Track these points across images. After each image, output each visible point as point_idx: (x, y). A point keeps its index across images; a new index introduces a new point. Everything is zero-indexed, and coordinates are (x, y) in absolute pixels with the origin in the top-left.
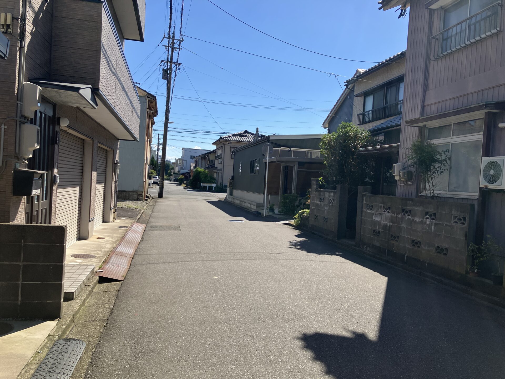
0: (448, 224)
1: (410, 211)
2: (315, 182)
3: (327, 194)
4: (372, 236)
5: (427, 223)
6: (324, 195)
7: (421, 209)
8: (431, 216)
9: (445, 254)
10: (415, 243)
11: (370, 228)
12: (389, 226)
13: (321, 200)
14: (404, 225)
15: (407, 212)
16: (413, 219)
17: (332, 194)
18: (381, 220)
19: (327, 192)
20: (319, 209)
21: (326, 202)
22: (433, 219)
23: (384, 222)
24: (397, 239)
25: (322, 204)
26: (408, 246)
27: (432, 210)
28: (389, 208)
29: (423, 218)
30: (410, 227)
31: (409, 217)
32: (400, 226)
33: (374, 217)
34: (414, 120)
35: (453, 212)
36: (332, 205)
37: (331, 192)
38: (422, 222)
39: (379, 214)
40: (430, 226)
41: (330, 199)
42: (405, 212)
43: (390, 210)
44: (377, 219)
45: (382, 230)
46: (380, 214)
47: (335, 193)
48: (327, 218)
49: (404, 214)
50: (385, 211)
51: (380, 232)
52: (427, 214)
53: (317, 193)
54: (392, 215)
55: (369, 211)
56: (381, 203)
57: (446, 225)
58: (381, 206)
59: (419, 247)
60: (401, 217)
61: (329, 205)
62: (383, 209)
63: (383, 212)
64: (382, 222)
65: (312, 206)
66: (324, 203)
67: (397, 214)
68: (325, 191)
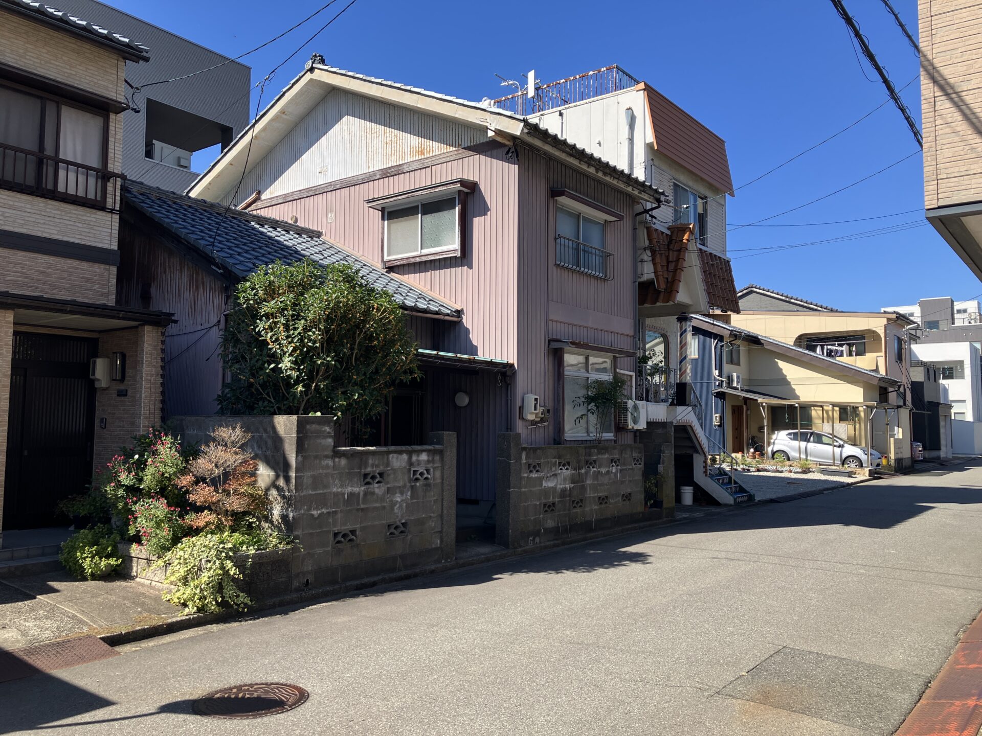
0: (630, 467)
1: (595, 461)
3: (398, 460)
5: (613, 471)
6: (387, 465)
7: (606, 456)
8: (615, 462)
9: (629, 500)
10: (602, 500)
11: (538, 503)
12: (570, 489)
13: (368, 480)
14: (589, 482)
15: (591, 464)
16: (599, 471)
17: (423, 457)
18: (556, 485)
19: (399, 452)
20: (361, 509)
21: (398, 480)
22: (618, 466)
23: (562, 486)
24: (580, 504)
26: (596, 507)
27: (617, 456)
28: (568, 463)
29: (609, 467)
30: (596, 482)
31: (595, 469)
32: (584, 485)
33: (544, 482)
35: (633, 455)
36: (427, 485)
37: (418, 452)
38: (608, 471)
39: (553, 475)
40: (615, 474)
41: (414, 469)
42: (589, 463)
43: (569, 465)
44: (550, 484)
45: (559, 500)
46: (555, 475)
47: (435, 453)
48: (404, 523)
49: (588, 467)
50: (561, 469)
51: (557, 503)
52: (612, 461)
53: (343, 461)
54: (573, 472)
55: (534, 475)
56: (554, 458)
57: (629, 469)
58: (556, 462)
59: (606, 503)
60: (585, 472)
61: (412, 487)
62: (559, 467)
63: (559, 471)
65: (309, 509)
66: (389, 486)
67: (580, 469)
68: (389, 452)
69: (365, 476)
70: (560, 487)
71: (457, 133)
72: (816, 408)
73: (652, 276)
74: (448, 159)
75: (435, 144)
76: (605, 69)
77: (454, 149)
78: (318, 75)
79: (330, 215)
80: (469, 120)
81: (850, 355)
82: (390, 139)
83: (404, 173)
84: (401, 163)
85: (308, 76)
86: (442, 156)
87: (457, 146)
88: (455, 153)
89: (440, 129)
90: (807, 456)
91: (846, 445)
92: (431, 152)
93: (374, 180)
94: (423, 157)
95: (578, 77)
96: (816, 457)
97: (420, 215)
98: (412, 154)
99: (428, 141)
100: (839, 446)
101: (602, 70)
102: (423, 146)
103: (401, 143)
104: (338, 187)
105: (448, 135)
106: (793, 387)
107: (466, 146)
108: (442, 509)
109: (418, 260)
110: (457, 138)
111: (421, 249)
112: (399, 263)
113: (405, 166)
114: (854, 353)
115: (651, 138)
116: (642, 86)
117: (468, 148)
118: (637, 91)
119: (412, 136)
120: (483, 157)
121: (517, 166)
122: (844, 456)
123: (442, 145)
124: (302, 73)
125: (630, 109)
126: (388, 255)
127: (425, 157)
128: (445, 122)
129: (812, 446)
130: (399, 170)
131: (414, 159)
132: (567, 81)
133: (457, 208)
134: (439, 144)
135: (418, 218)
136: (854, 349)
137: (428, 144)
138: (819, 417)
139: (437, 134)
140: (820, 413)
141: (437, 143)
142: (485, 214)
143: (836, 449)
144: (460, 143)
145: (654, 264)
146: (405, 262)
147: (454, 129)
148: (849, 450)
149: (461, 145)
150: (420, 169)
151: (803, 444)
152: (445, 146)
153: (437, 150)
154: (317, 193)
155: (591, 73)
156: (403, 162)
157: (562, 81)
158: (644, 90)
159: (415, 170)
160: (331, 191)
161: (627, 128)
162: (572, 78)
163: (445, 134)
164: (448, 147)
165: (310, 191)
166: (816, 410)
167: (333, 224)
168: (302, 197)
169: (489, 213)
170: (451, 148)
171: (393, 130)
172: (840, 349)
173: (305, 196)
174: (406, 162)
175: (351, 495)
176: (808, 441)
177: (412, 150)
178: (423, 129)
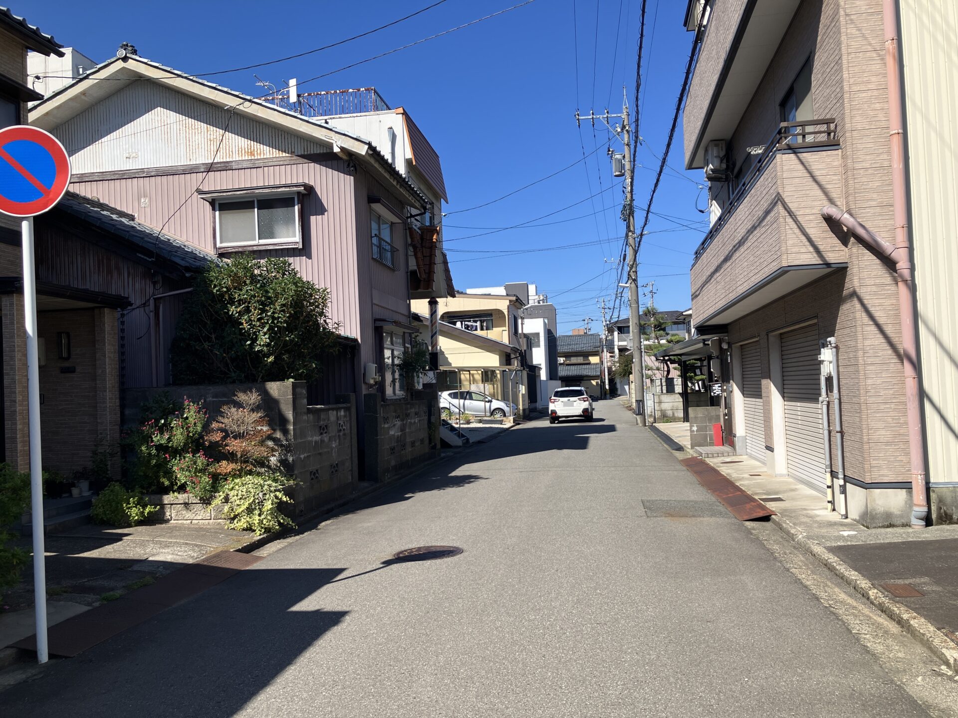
3: (332, 415)
6: (329, 420)
7: (413, 410)
10: (413, 444)
11: (388, 447)
12: (400, 436)
13: (322, 431)
24: (404, 447)
26: (410, 450)
28: (399, 416)
30: (410, 431)
31: (408, 421)
32: (405, 433)
33: (390, 431)
35: (424, 409)
36: (344, 434)
37: (340, 409)
40: (417, 424)
42: (407, 416)
45: (396, 444)
46: (394, 426)
47: (347, 409)
54: (401, 423)
55: (386, 426)
56: (393, 412)
58: (394, 415)
60: (406, 423)
62: (395, 419)
63: (396, 423)
65: (300, 454)
66: (330, 435)
68: (329, 409)
69: (320, 427)
70: (396, 434)
71: (290, 142)
72: (464, 372)
73: (415, 268)
74: (281, 163)
75: (266, 148)
76: (364, 89)
77: (287, 155)
78: (131, 65)
79: (143, 200)
80: (314, 135)
81: (482, 329)
82: (215, 137)
83: (233, 170)
84: (228, 160)
85: (120, 64)
86: (275, 160)
87: (290, 152)
88: (289, 159)
89: (270, 135)
90: (464, 410)
91: (493, 400)
92: (262, 155)
93: (197, 173)
94: (253, 158)
95: (338, 92)
96: (471, 411)
97: (256, 209)
98: (240, 154)
99: (258, 144)
100: (488, 402)
101: (361, 89)
102: (252, 148)
103: (227, 143)
104: (153, 174)
105: (280, 142)
106: (446, 355)
107: (300, 154)
108: (352, 453)
109: (255, 248)
110: (290, 146)
111: (259, 239)
112: (233, 250)
113: (233, 164)
114: (485, 328)
115: (409, 155)
116: (401, 110)
117: (303, 156)
118: (397, 114)
119: (240, 137)
120: (317, 166)
121: (352, 178)
122: (492, 408)
123: (274, 150)
124: (113, 60)
125: (391, 128)
126: (221, 242)
127: (256, 158)
128: (276, 131)
129: (468, 402)
130: (227, 167)
131: (244, 159)
132: (327, 94)
133: (296, 208)
134: (271, 149)
135: (254, 211)
136: (485, 325)
137: (258, 147)
138: (467, 380)
139: (268, 139)
140: (468, 376)
141: (268, 148)
142: (323, 214)
143: (486, 403)
144: (293, 151)
145: (416, 258)
146: (240, 249)
147: (286, 138)
148: (496, 404)
149: (294, 152)
150: (251, 168)
151: (462, 401)
152: (277, 151)
153: (268, 154)
154: (125, 177)
155: (351, 90)
156: (231, 160)
157: (323, 93)
158: (403, 114)
159: (245, 169)
160: (144, 177)
161: (390, 144)
162: (333, 92)
163: (277, 141)
164: (280, 152)
165: (116, 174)
166: (464, 374)
167: (148, 210)
168: (106, 179)
169: (326, 213)
170: (284, 154)
171: (218, 129)
172: (474, 324)
173: (110, 178)
174: (234, 160)
175: (316, 442)
176: (465, 399)
177: (240, 150)
178: (252, 133)
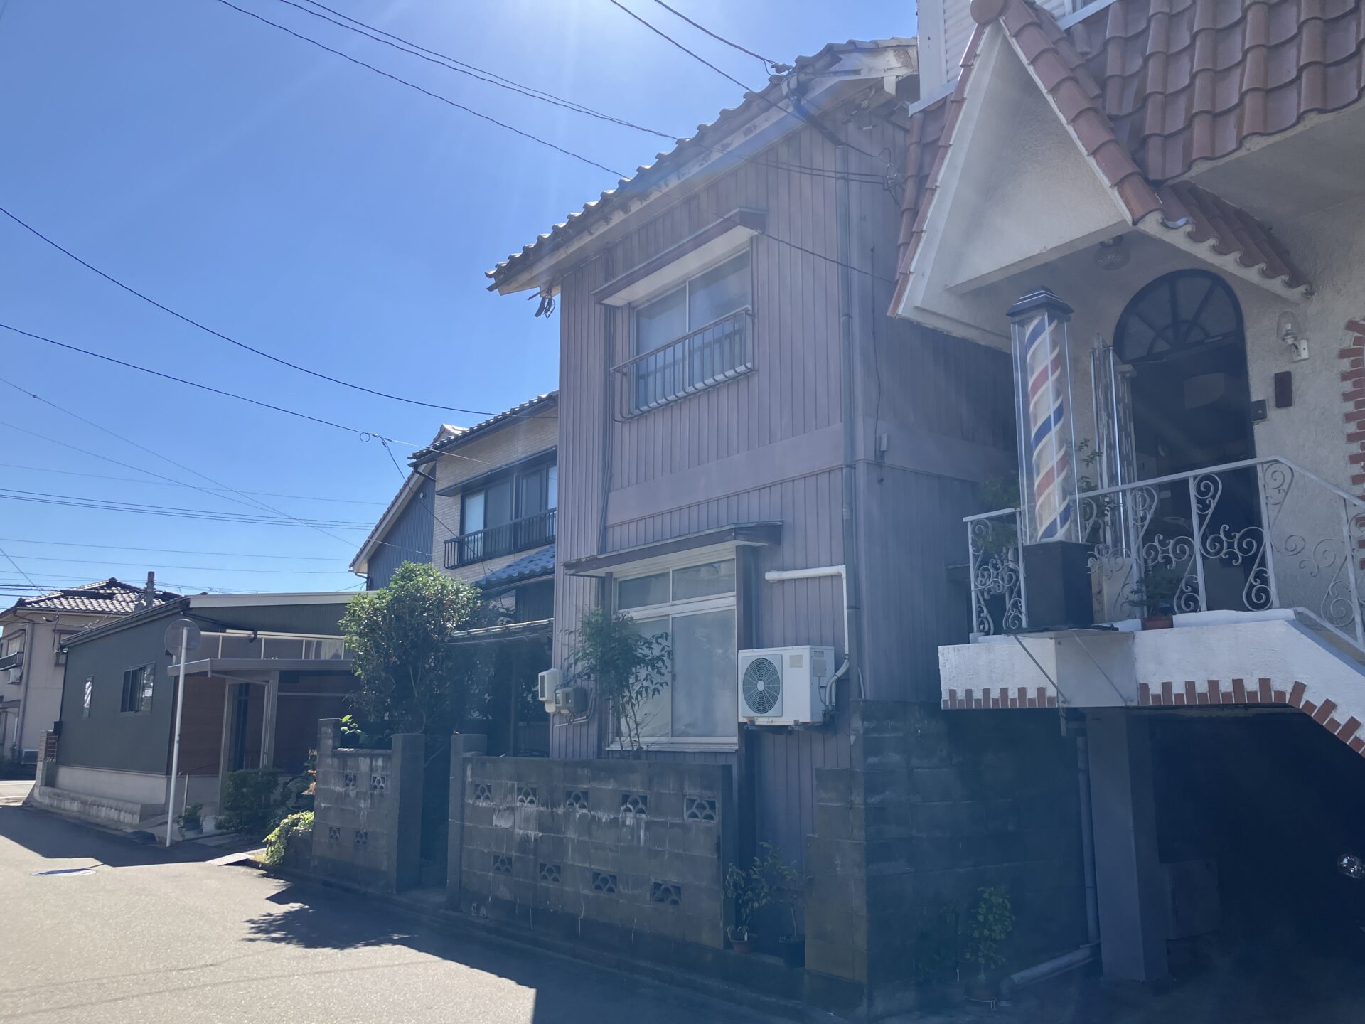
0: (677, 820)
1: (586, 794)
2: (330, 731)
3: (364, 764)
4: (491, 874)
5: (628, 823)
6: (358, 768)
7: (611, 786)
8: (635, 803)
9: (675, 902)
10: (603, 882)
11: (486, 851)
12: (536, 840)
13: (347, 782)
14: (571, 834)
15: (577, 799)
16: (594, 817)
17: (380, 763)
18: (513, 827)
19: (365, 756)
20: (342, 810)
21: (364, 786)
22: (641, 811)
23: (522, 831)
24: (555, 875)
25: (352, 794)
26: (587, 892)
27: (638, 790)
28: (534, 792)
29: (618, 811)
30: (587, 839)
31: (585, 811)
32: (562, 839)
33: (494, 817)
34: (584, 560)
35: (687, 790)
36: (381, 795)
37: (378, 756)
38: (616, 820)
39: (508, 808)
41: (373, 775)
43: (535, 795)
44: (502, 822)
45: (519, 855)
46: (512, 809)
47: (387, 758)
48: (366, 834)
49: (571, 804)
50: (522, 801)
51: (513, 859)
52: (625, 798)
53: (336, 761)
54: (542, 809)
55: (482, 804)
56: (511, 779)
57: (673, 825)
58: (513, 786)
59: (611, 890)
60: (564, 813)
61: (372, 795)
62: (518, 796)
63: (518, 804)
64: (517, 831)
65: (320, 802)
66: (358, 790)
67: (553, 805)
68: (359, 755)
69: (347, 776)
70: (519, 832)
